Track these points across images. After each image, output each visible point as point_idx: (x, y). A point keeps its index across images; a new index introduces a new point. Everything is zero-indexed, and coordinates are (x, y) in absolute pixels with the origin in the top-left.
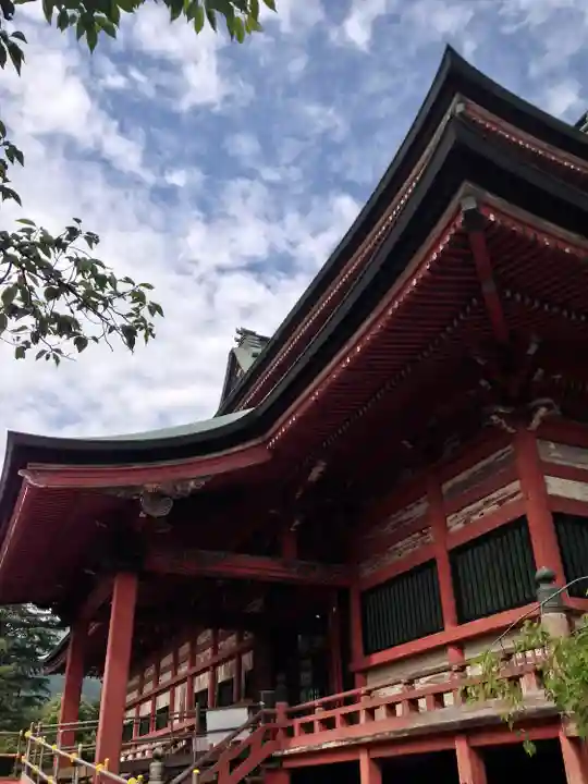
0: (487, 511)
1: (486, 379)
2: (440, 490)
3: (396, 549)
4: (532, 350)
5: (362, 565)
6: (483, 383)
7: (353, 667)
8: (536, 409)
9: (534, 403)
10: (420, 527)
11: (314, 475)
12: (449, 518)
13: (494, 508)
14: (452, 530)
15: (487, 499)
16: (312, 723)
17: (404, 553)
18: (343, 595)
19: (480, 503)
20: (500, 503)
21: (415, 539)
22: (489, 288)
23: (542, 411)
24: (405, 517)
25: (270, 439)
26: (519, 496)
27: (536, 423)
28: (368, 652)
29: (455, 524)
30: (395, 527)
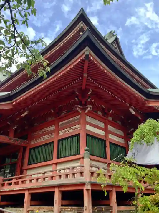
0: (70, 131)
1: (77, 98)
2: (59, 124)
3: (43, 138)
4: (89, 93)
5: (32, 141)
6: (76, 99)
7: (23, 168)
8: (87, 108)
9: (87, 106)
10: (51, 133)
11: (24, 115)
12: (59, 132)
13: (72, 131)
14: (60, 135)
15: (71, 128)
16: (11, 183)
17: (45, 139)
18: (25, 149)
19: (69, 129)
20: (74, 129)
21: (49, 136)
22: (85, 75)
23: (89, 109)
24: (47, 130)
25: (13, 102)
26: (79, 128)
27: (86, 111)
28: (28, 165)
29: (61, 133)
30: (43, 132)
